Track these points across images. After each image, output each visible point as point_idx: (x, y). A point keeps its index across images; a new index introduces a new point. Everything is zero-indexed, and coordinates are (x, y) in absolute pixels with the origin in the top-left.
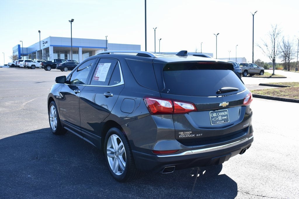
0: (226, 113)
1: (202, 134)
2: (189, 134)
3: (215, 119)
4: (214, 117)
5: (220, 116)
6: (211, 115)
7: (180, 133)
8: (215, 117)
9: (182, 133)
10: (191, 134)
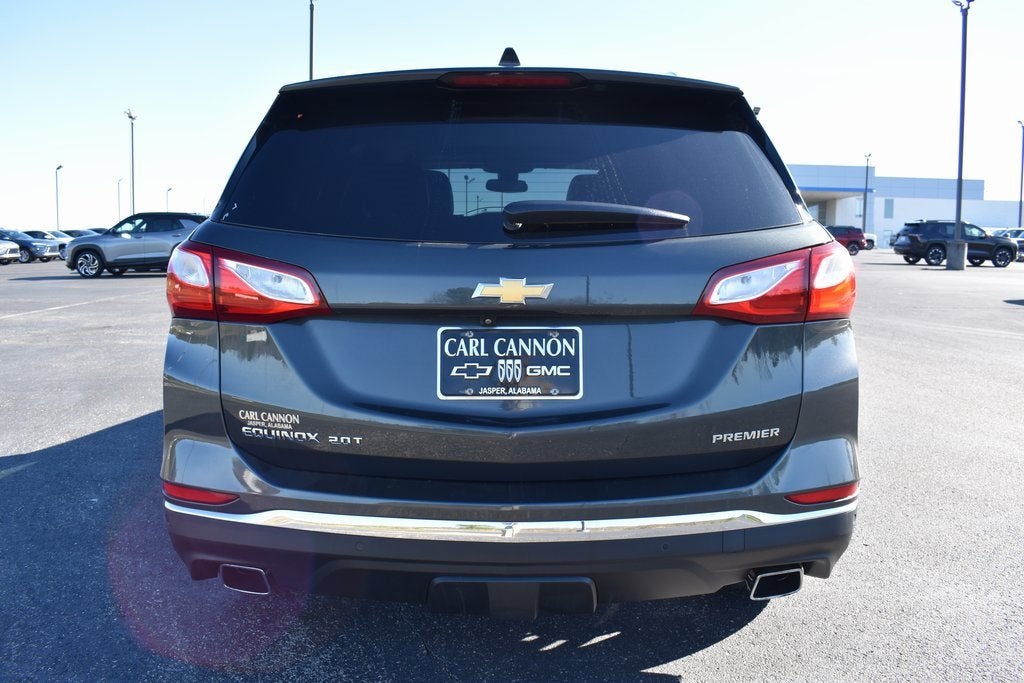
0: (564, 345)
1: (358, 440)
2: (286, 427)
3: (471, 371)
4: (462, 359)
5: (511, 356)
6: (441, 348)
7: (243, 415)
8: (474, 359)
9: (251, 415)
10: (295, 427)
